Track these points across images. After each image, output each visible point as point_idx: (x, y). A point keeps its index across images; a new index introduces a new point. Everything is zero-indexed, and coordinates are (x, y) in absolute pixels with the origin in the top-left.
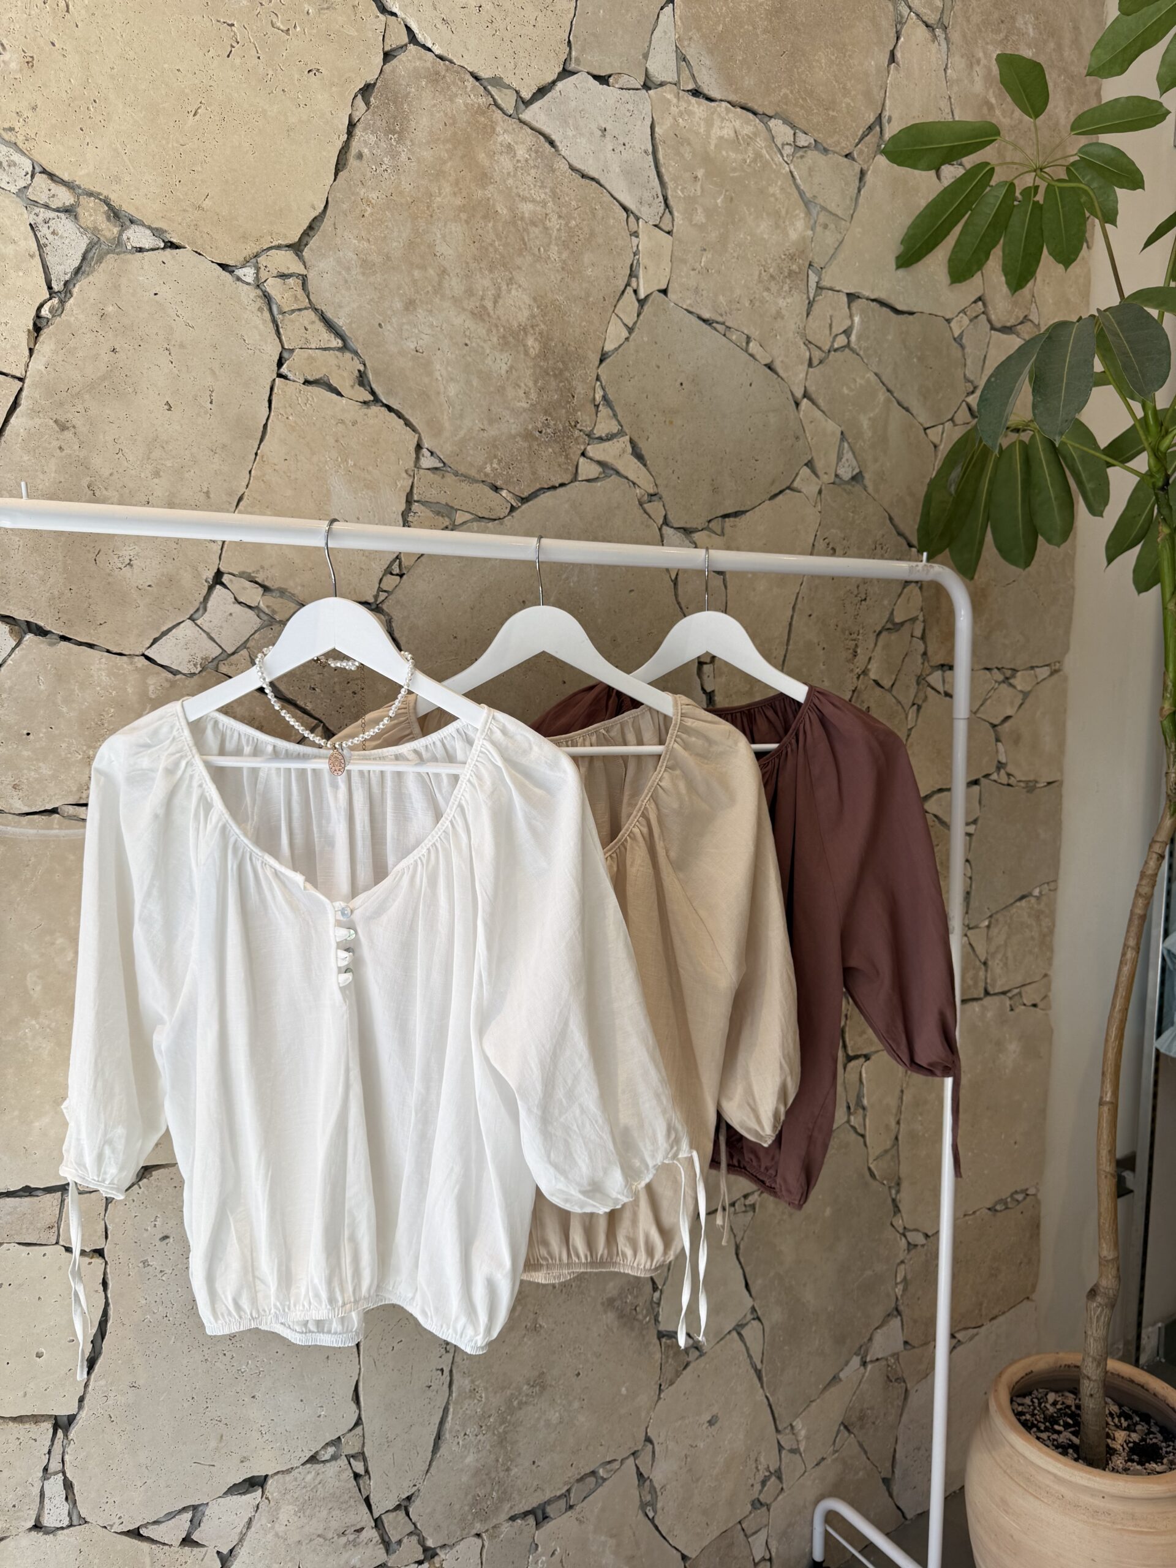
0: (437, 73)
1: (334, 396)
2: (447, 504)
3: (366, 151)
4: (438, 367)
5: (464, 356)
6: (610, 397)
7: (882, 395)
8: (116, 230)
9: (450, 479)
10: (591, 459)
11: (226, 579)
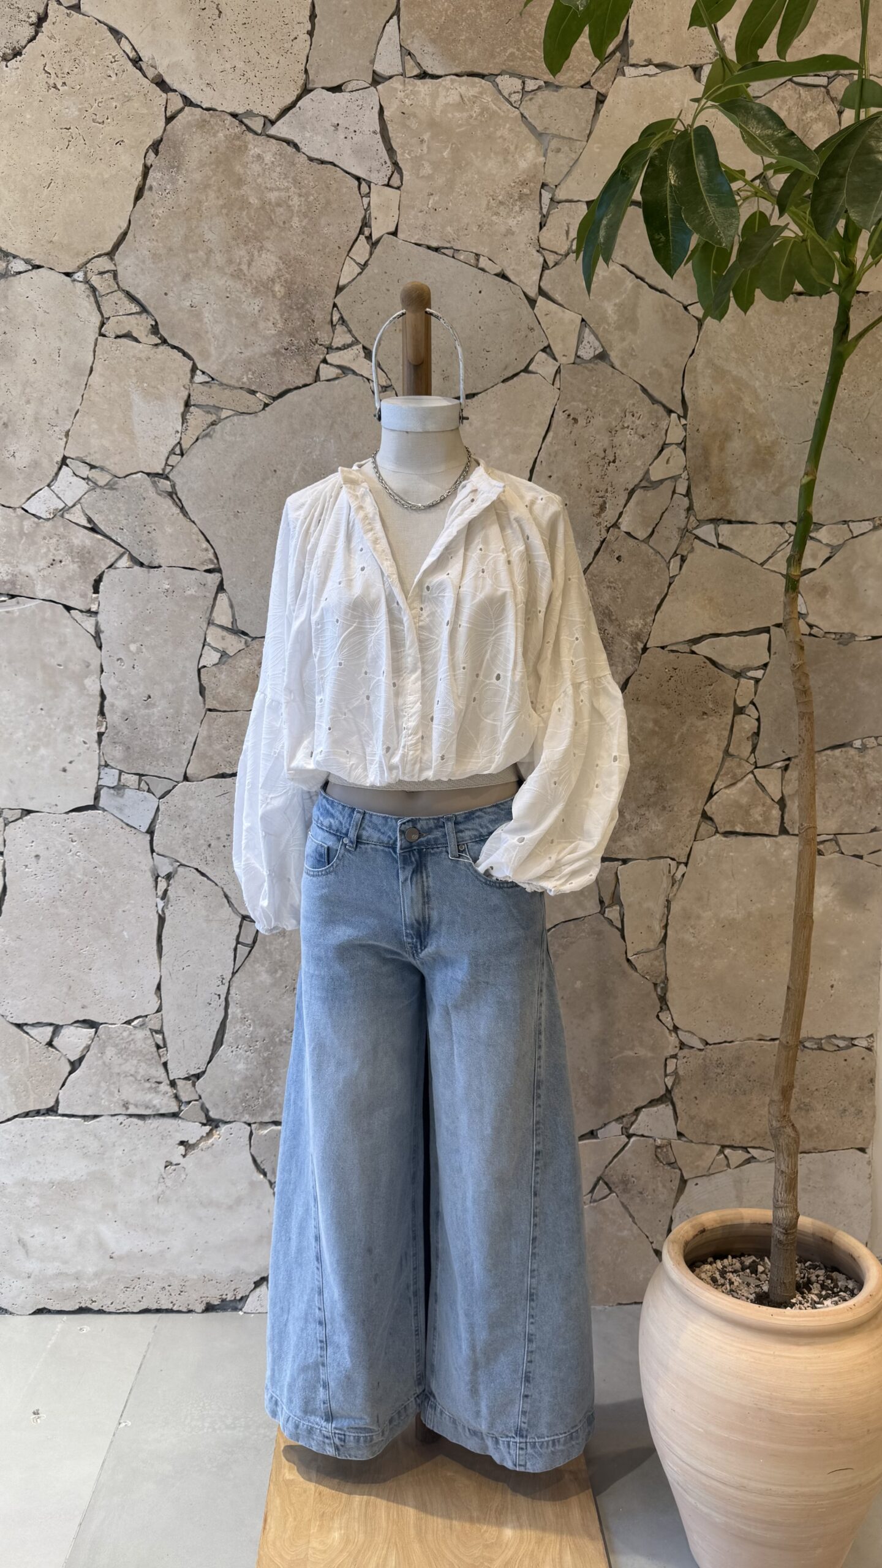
0: (204, 121)
1: (135, 343)
2: (214, 406)
3: (154, 184)
4: (207, 315)
5: (226, 306)
6: (345, 318)
9: (217, 388)
10: (331, 365)
11: (68, 461)
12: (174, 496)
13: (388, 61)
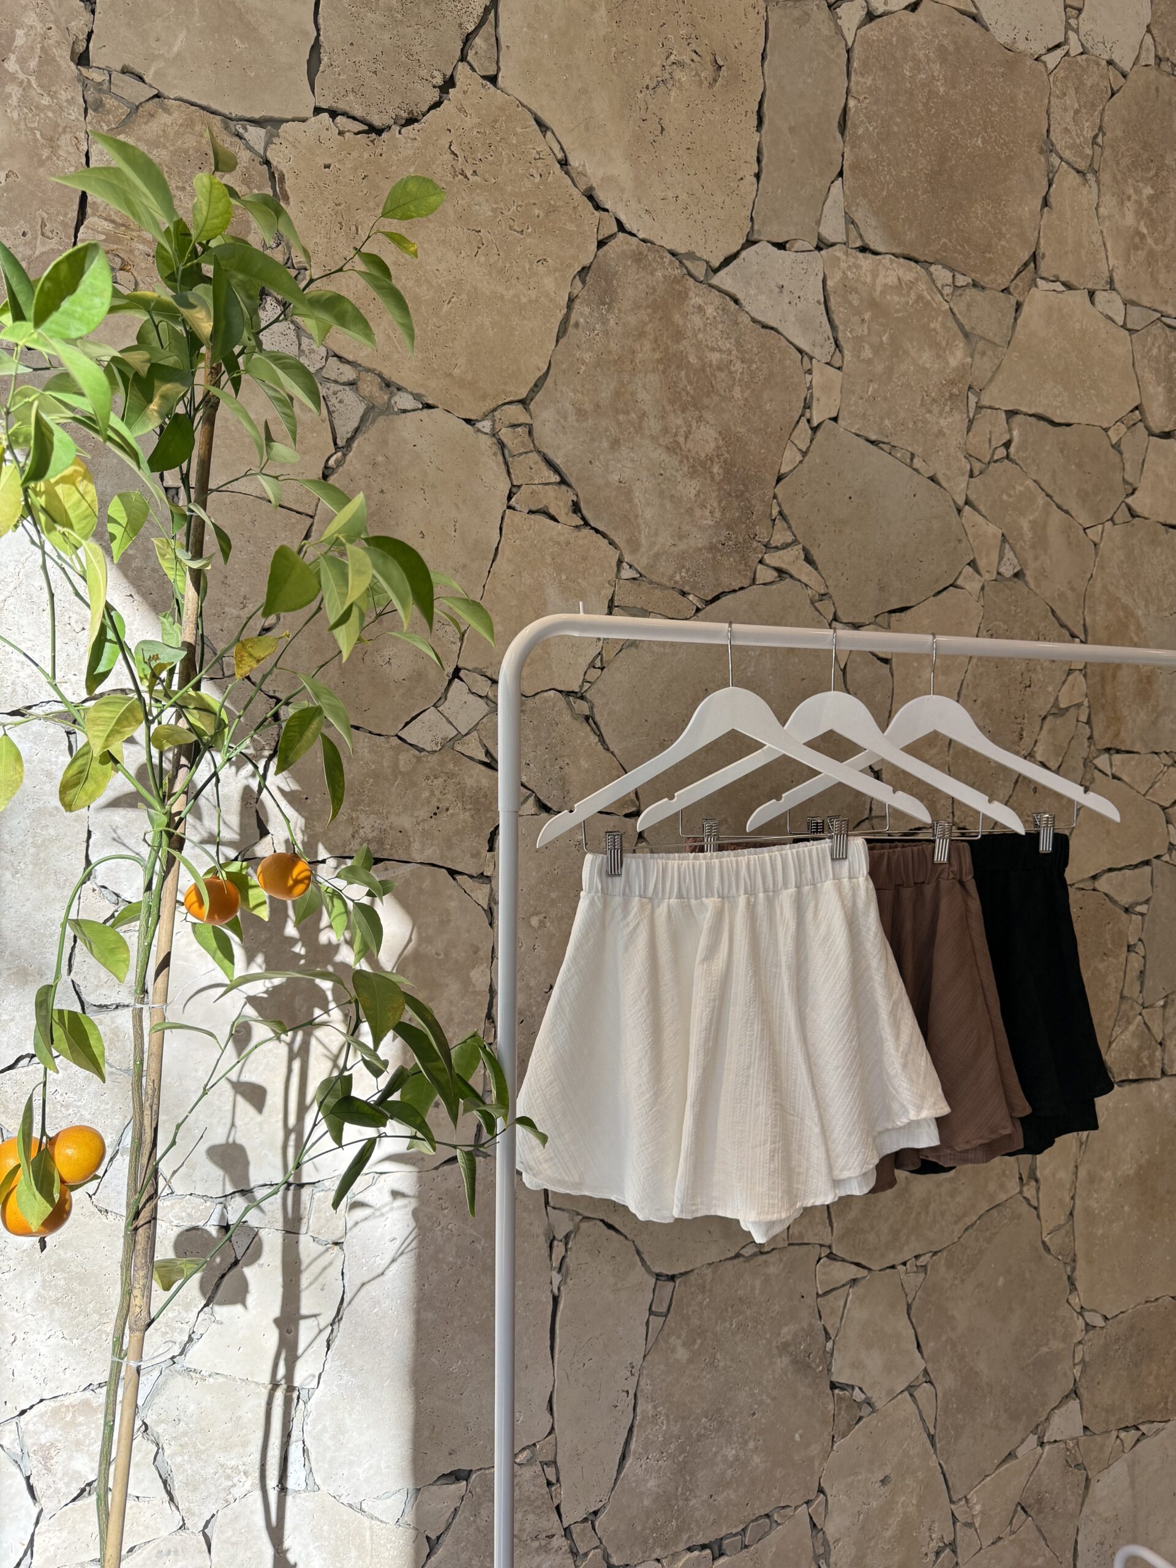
0: (641, 253)
1: (552, 522)
2: (642, 608)
3: (582, 320)
4: (638, 495)
5: (659, 485)
6: (786, 511)
7: (1041, 500)
8: (386, 397)
9: (645, 587)
10: (767, 565)
11: (462, 674)
12: (591, 721)
13: (832, 227)
